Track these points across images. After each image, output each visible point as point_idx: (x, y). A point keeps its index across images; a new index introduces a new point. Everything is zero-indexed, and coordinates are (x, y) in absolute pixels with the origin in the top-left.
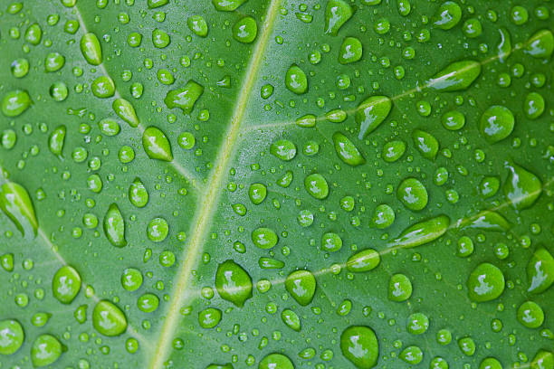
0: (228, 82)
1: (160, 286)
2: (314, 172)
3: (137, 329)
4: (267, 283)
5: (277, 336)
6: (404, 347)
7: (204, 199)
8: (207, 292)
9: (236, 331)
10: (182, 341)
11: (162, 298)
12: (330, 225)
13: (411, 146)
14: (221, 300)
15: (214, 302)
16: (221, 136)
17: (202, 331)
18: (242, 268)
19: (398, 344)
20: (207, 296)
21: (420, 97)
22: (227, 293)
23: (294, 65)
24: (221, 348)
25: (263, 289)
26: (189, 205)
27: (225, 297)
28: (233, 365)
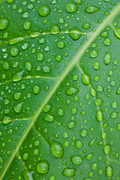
0: (58, 93)
1: (99, 38)
2: (40, 61)
3: (112, 29)
4: (66, 32)
5: (68, 17)
6: (32, 9)
7: (77, 60)
8: (85, 34)
9: (80, 20)
10: (98, 22)
11: (100, 35)
12: (41, 45)
13: (11, 66)
14: (81, 30)
15: (84, 30)
16: (65, 78)
17: (91, 23)
18: (71, 38)
19: (34, 10)
20: (85, 32)
21: (4, 80)
22: (79, 31)
23: (36, 94)
24: (86, 17)
25: (67, 31)
26: (82, 60)
27: (80, 31)
28: (84, 12)
